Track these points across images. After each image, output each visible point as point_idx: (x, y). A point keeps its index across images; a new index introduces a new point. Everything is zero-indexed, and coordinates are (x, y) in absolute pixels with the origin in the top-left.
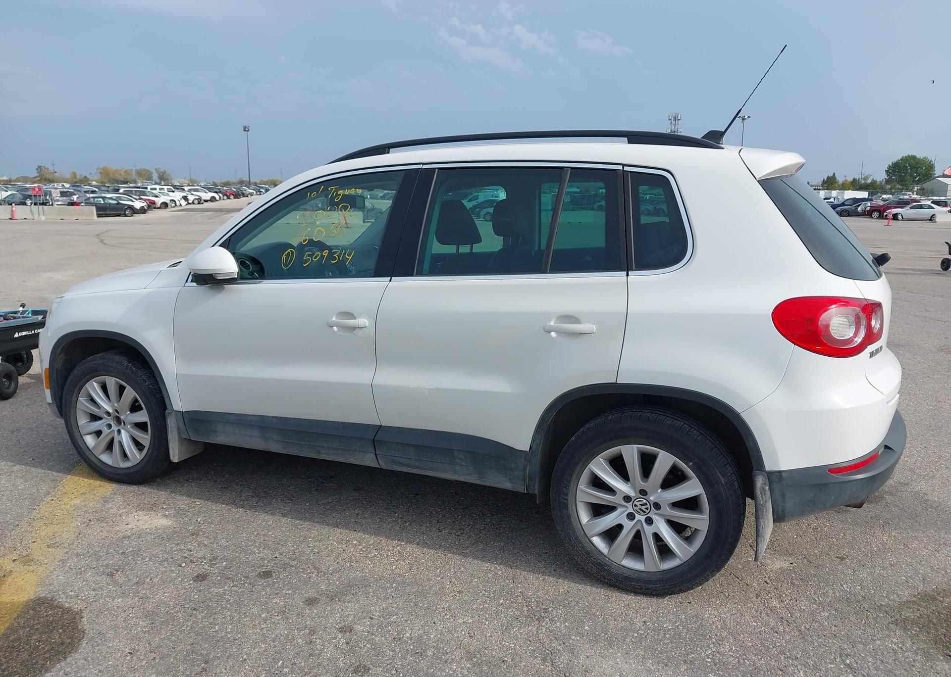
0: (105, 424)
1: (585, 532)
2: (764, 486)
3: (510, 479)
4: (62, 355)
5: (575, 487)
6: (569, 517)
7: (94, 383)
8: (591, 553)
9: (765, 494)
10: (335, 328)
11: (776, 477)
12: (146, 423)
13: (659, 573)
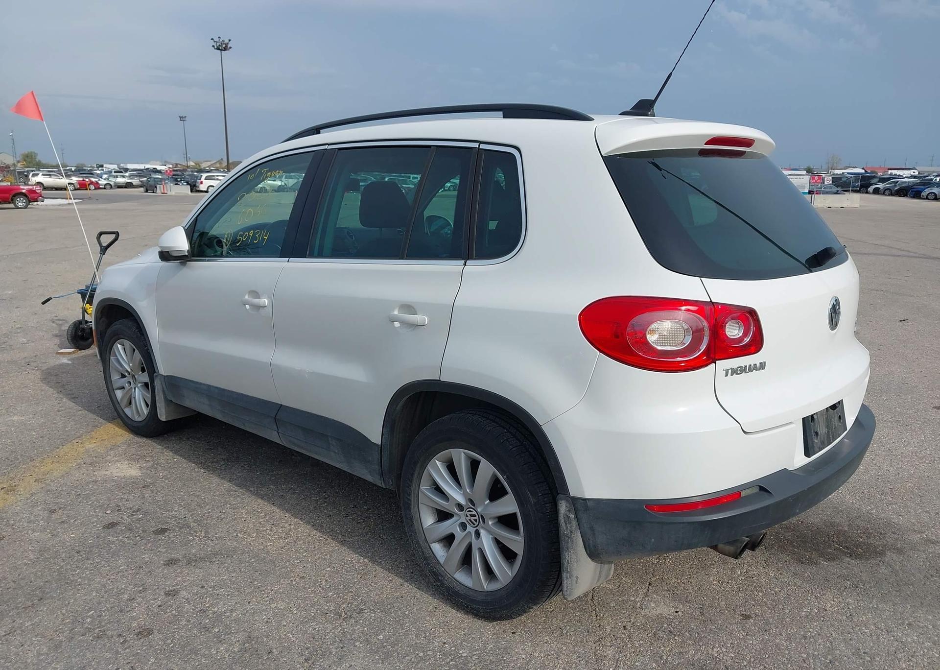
0: (127, 381)
1: (426, 537)
2: (568, 513)
3: (370, 472)
4: (103, 319)
5: (417, 488)
6: (411, 519)
7: (118, 345)
8: (429, 559)
9: (570, 523)
10: (248, 307)
11: (581, 505)
12: (148, 383)
13: (484, 594)
